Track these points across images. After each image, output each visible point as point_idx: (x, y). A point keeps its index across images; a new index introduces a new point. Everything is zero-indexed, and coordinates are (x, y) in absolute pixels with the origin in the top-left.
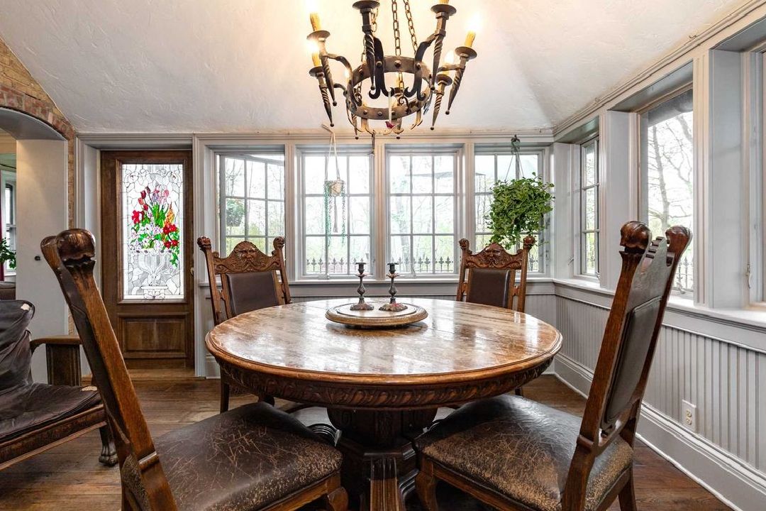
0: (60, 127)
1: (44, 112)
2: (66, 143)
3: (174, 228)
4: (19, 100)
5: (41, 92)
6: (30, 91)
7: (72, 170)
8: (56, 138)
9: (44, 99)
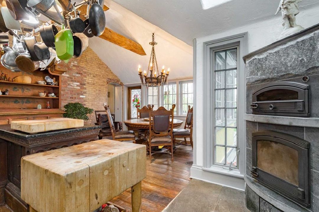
0: (121, 84)
1: (118, 82)
2: (122, 87)
3: (139, 103)
4: (114, 81)
5: (118, 78)
6: (116, 79)
7: (123, 92)
8: (120, 86)
9: (118, 79)
